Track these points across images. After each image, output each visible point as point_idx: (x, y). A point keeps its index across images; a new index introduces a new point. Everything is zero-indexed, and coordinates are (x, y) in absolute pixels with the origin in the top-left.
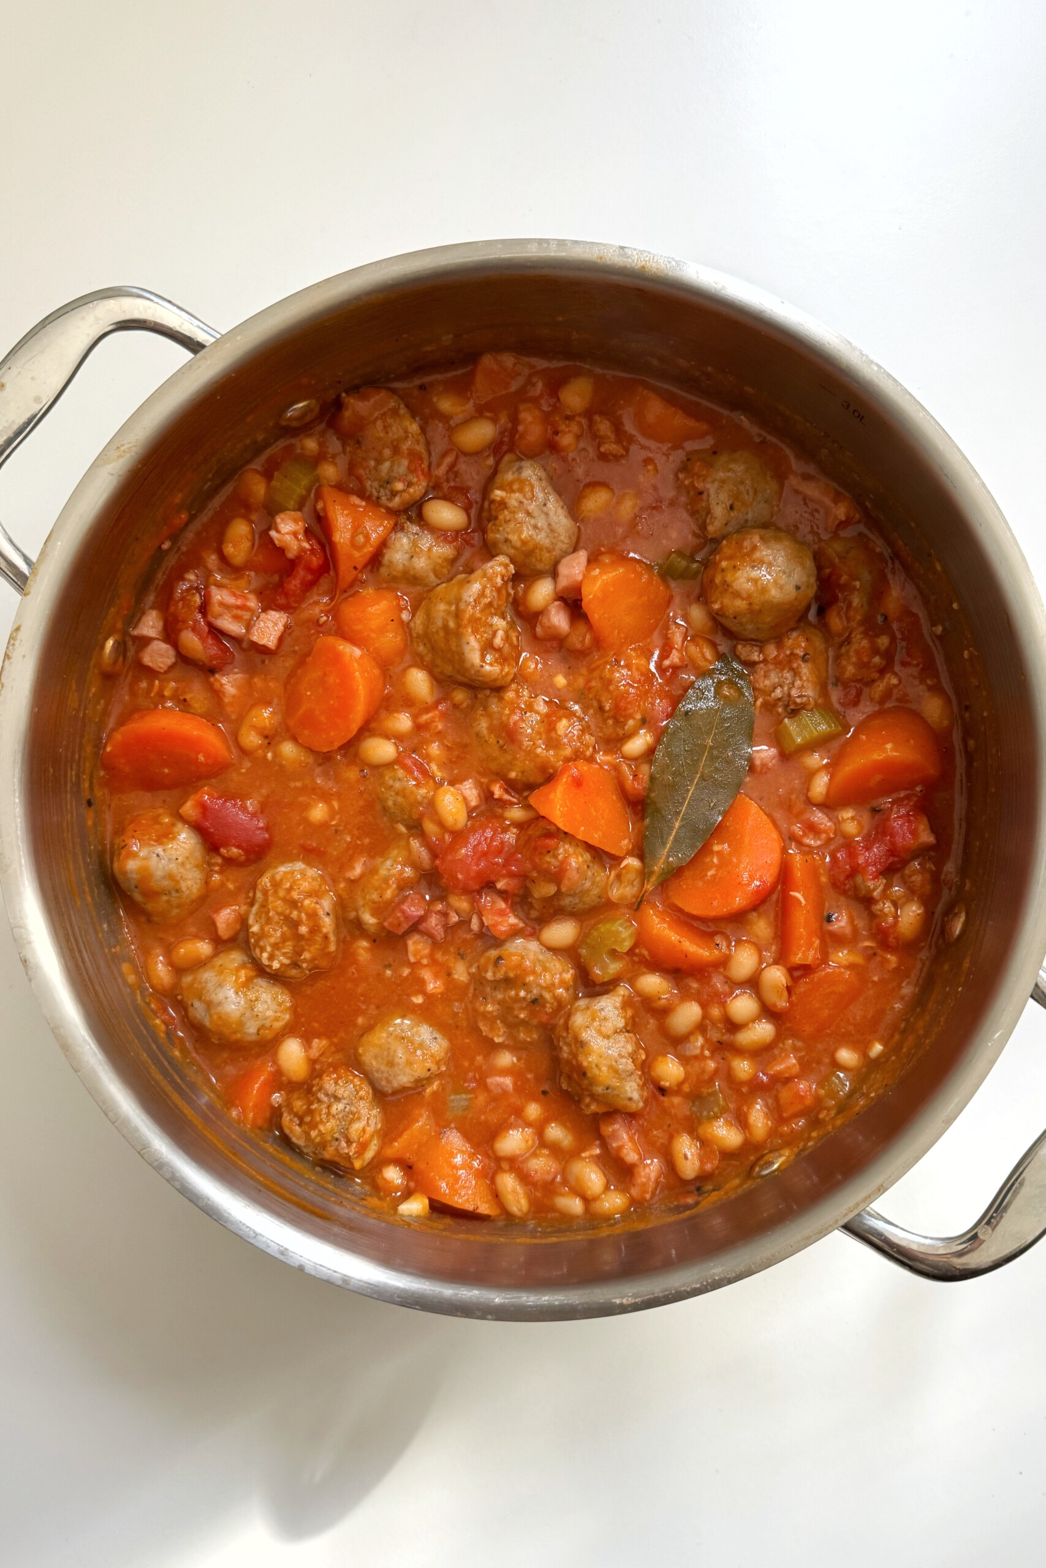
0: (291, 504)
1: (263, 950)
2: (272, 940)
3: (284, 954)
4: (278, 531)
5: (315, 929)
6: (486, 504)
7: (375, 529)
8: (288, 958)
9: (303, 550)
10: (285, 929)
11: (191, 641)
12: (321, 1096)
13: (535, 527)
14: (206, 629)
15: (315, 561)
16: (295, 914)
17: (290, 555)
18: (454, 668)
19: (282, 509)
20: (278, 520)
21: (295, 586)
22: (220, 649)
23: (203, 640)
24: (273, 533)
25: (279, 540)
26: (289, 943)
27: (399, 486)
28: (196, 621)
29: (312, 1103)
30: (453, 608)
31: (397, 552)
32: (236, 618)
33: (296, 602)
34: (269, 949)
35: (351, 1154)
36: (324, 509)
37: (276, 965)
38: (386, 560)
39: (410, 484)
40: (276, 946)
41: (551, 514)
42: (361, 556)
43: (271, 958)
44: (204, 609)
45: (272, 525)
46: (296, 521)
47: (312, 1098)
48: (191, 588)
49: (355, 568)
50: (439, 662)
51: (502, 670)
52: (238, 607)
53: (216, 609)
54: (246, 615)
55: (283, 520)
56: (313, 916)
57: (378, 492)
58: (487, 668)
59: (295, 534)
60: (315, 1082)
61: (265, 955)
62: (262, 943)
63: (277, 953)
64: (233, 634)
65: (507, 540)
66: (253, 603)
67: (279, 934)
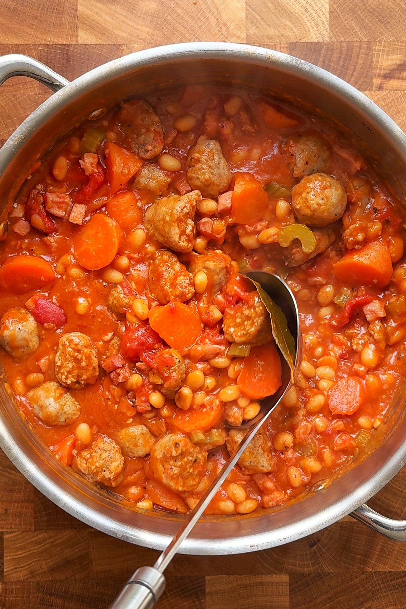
0: (93, 150)
1: (62, 374)
2: (68, 369)
3: (73, 377)
4: (84, 161)
5: (89, 364)
6: (189, 158)
7: (133, 167)
8: (75, 379)
9: (94, 172)
10: (74, 364)
11: (38, 220)
12: (96, 449)
13: (212, 174)
14: (45, 214)
15: (100, 179)
16: (79, 356)
17: (87, 173)
18: (164, 239)
19: (88, 151)
20: (85, 156)
21: (89, 190)
22: (51, 224)
23: (43, 220)
24: (81, 161)
25: (83, 165)
26: (76, 371)
27: (150, 148)
28: (40, 210)
29: (92, 453)
30: (170, 211)
31: (142, 177)
32: (60, 208)
33: (89, 198)
34: (66, 374)
35: (112, 478)
36: (109, 154)
37: (69, 382)
38: (136, 181)
39: (155, 147)
40: (69, 372)
41: (221, 168)
42: (124, 180)
43: (67, 378)
44: (44, 203)
45: (82, 157)
46: (94, 158)
47: (92, 451)
48: (38, 193)
49: (121, 185)
50: (157, 235)
51: (188, 245)
52: (60, 203)
53: (50, 204)
54: (64, 206)
55: (87, 156)
56: (88, 357)
57: (138, 150)
58: (182, 244)
59: (92, 164)
60: (93, 443)
61: (64, 377)
62: (62, 371)
63: (69, 376)
64: (58, 216)
65: (198, 178)
66: (68, 200)
67: (71, 366)
